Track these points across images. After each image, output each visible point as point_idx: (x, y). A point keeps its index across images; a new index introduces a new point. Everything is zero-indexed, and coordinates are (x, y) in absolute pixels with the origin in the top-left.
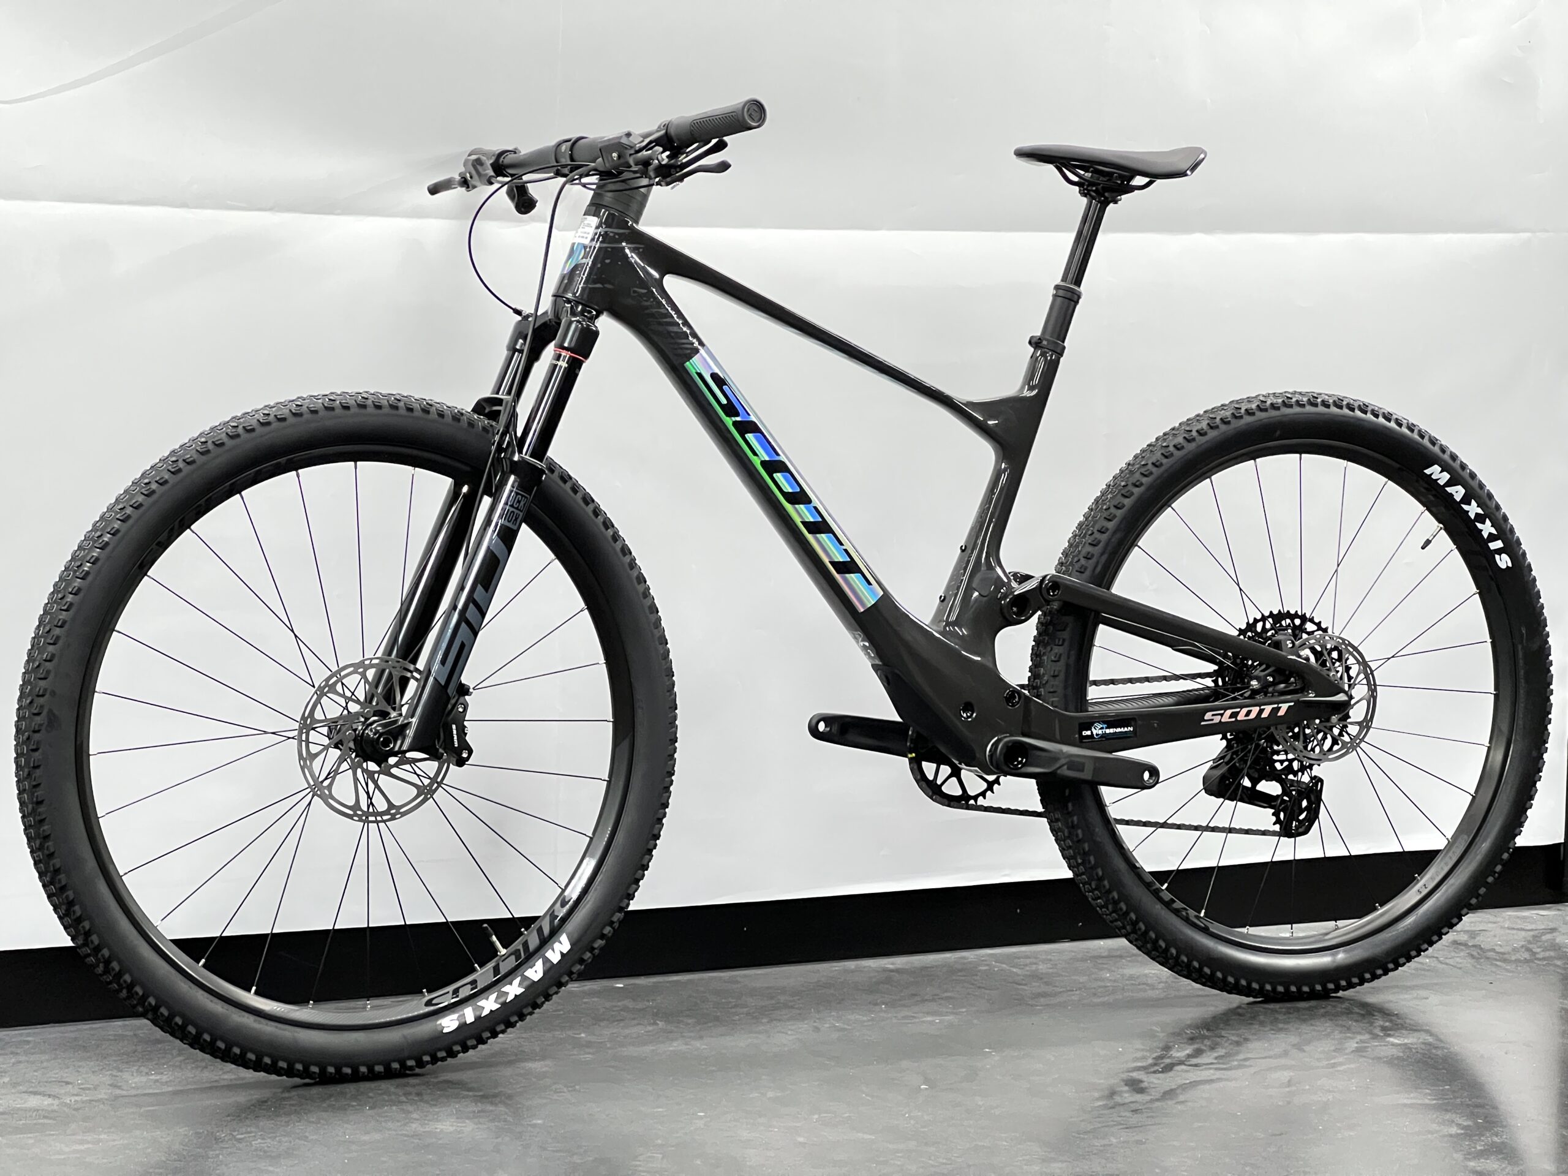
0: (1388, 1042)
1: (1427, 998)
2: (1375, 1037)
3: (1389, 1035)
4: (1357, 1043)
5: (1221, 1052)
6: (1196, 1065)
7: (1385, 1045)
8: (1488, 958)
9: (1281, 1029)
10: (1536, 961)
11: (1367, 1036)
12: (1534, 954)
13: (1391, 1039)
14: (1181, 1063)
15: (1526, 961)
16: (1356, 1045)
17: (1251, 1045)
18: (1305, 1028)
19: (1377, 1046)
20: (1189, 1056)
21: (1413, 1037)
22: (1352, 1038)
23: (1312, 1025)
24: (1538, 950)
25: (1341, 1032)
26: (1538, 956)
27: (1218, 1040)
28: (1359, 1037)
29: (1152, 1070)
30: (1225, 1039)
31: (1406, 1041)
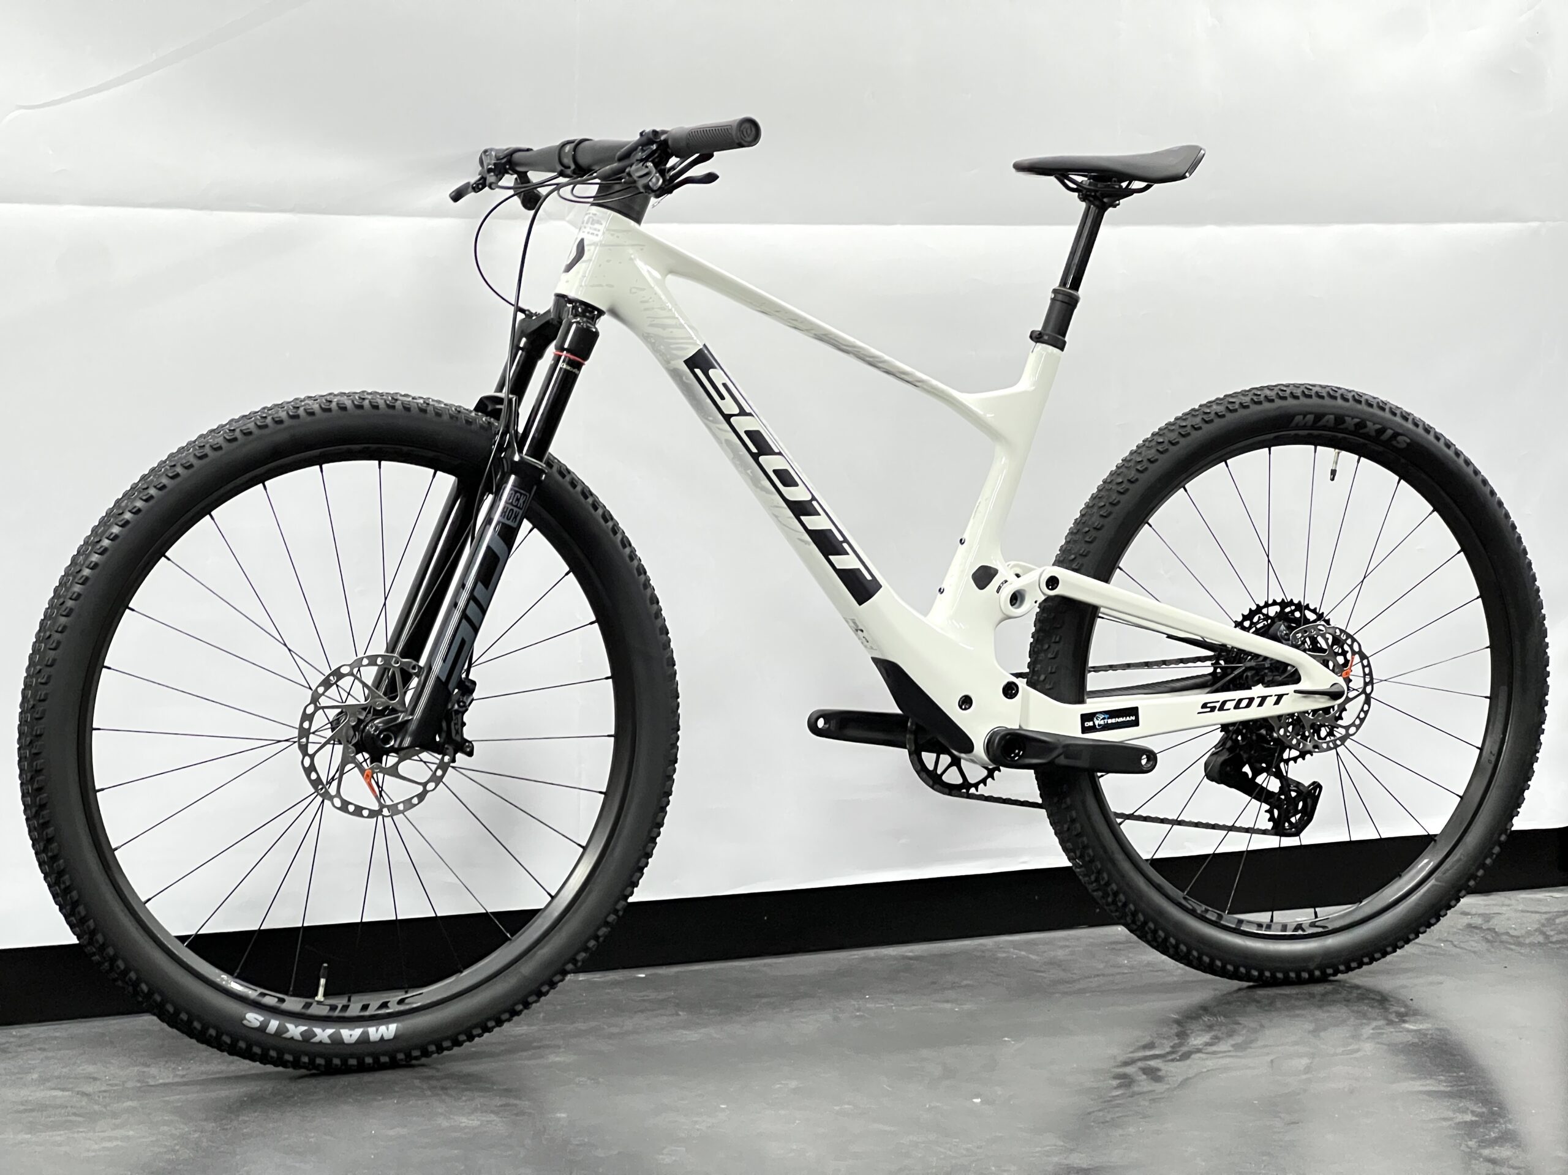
0: (1403, 1028)
1: (1442, 983)
2: (1390, 1023)
3: (1404, 1022)
4: (1373, 1029)
5: (1238, 1039)
6: (1214, 1053)
7: (1401, 1032)
8: (1502, 942)
9: (1298, 1016)
10: (1550, 945)
11: (1382, 1023)
12: (1547, 937)
13: (1407, 1026)
14: (1199, 1051)
15: (1540, 944)
16: (1372, 1031)
17: (1267, 1032)
18: (1321, 1014)
19: (1391, 1032)
20: (1207, 1044)
21: (1428, 1023)
22: (1368, 1024)
23: (1328, 1011)
24: (1552, 933)
25: (1356, 1018)
26: (1551, 939)
27: (1236, 1026)
28: (1374, 1024)
29: (1169, 1057)
30: (1241, 1026)
31: (1421, 1027)
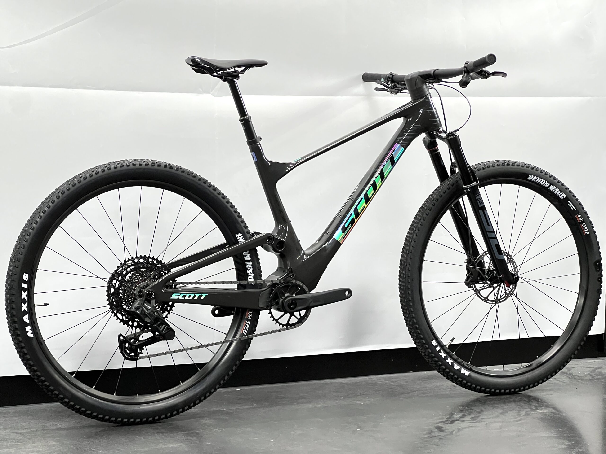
0: (537, 412)
1: (552, 394)
2: (532, 410)
3: (538, 409)
5: (472, 416)
6: (463, 421)
8: (575, 379)
9: (496, 407)
10: (594, 380)
11: (529, 410)
14: (457, 420)
15: (590, 380)
16: (525, 413)
17: (484, 413)
18: (505, 406)
19: (533, 413)
20: (461, 417)
21: (547, 410)
22: (523, 410)
23: (508, 405)
24: (595, 375)
25: (519, 408)
26: (594, 378)
27: (472, 411)
28: (526, 410)
29: (446, 423)
31: (544, 411)
